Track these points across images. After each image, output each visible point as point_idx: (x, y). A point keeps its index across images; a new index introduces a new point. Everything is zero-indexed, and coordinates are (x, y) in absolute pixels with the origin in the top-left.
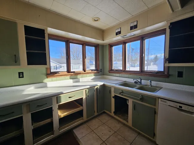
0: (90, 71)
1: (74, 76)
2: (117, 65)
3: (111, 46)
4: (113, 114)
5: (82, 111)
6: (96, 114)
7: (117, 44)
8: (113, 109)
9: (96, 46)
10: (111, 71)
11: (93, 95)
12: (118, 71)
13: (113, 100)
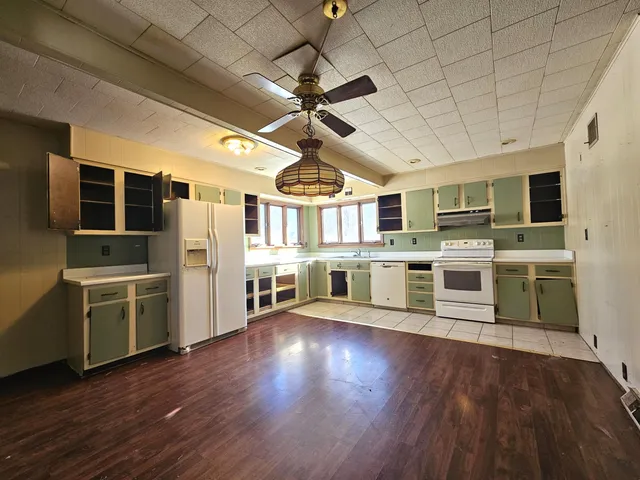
0: (292, 245)
1: (274, 251)
2: (330, 236)
3: (320, 208)
4: (330, 297)
5: (293, 290)
6: (308, 298)
7: (329, 206)
8: (330, 290)
9: (299, 208)
10: (322, 244)
11: (305, 273)
12: (332, 245)
13: (329, 278)
